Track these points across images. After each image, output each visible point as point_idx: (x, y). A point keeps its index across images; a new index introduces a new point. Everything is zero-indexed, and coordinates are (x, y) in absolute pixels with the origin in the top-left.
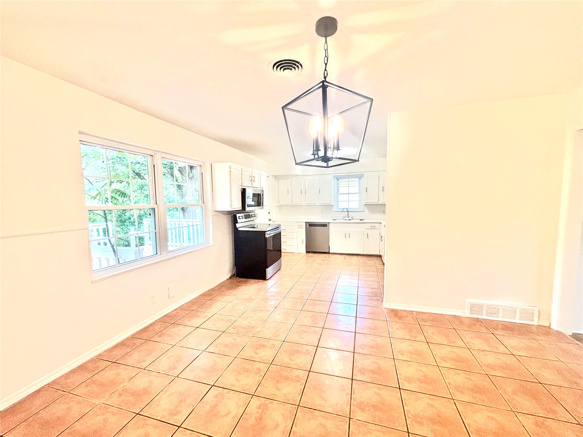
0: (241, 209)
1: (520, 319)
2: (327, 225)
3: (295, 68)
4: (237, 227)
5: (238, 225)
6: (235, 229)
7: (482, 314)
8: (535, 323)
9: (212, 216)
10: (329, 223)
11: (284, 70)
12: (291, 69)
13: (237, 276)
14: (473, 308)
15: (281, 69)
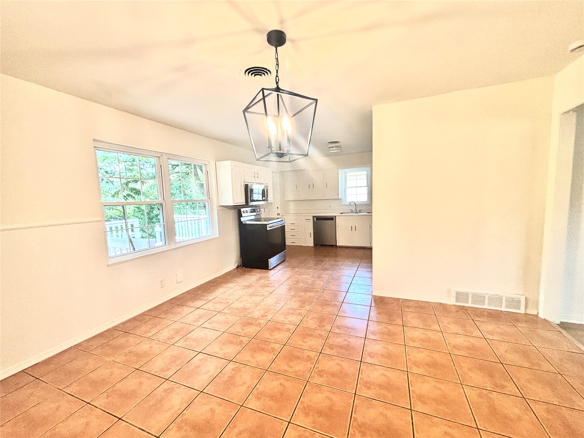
0: (245, 204)
1: (506, 307)
2: (333, 218)
3: (264, 74)
4: (242, 221)
5: (242, 219)
6: (240, 223)
7: (468, 302)
8: (522, 311)
9: (218, 210)
10: (336, 216)
11: (255, 75)
12: (261, 75)
13: (243, 266)
14: (459, 296)
15: (252, 74)
